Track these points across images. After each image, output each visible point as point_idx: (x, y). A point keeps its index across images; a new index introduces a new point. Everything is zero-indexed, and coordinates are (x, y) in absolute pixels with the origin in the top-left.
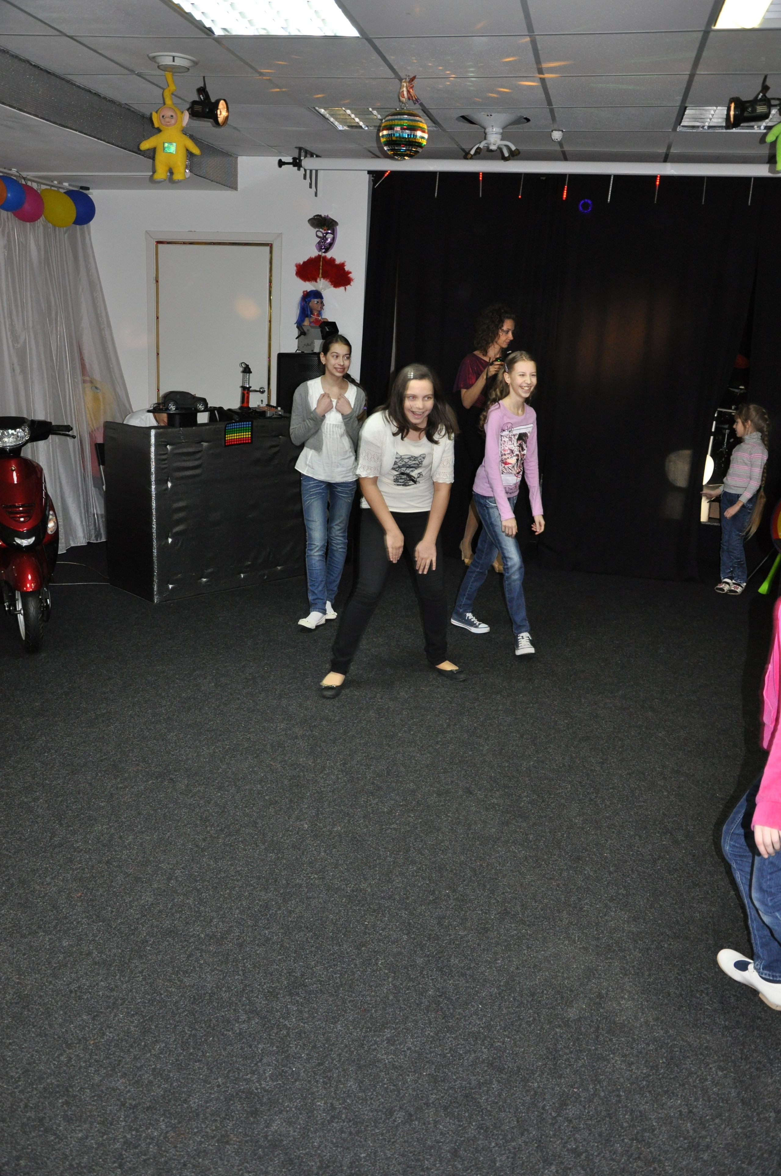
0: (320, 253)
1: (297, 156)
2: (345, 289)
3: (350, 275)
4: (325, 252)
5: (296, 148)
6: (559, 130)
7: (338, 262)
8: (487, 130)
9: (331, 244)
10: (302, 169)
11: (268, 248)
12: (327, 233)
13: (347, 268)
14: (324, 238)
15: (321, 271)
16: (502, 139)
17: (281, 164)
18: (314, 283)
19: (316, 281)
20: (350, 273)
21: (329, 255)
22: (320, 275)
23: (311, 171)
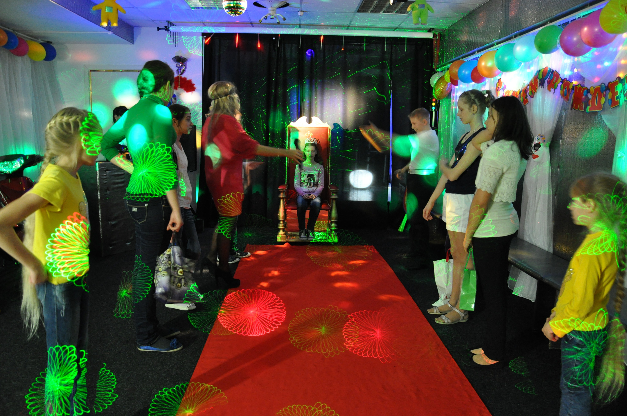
0: (178, 75)
1: (167, 25)
2: (192, 93)
3: (194, 86)
4: (181, 75)
6: (302, 11)
7: (188, 79)
9: (184, 71)
10: (169, 32)
12: (182, 65)
13: (193, 82)
14: (180, 68)
15: (179, 84)
16: (276, 13)
17: (159, 29)
19: (177, 89)
21: (183, 76)
23: (173, 33)
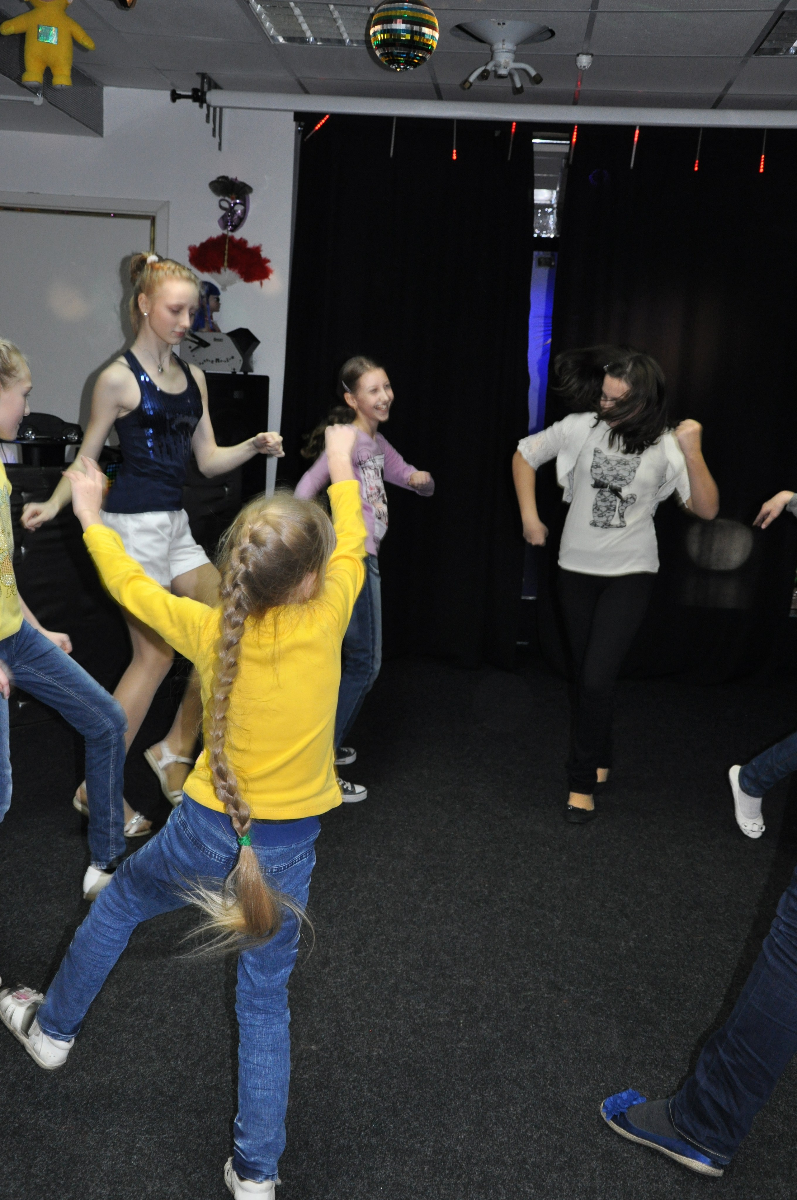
0: (225, 232)
1: (198, 86)
2: (261, 284)
3: (268, 265)
4: (232, 231)
5: (198, 74)
6: (587, 54)
7: (251, 244)
8: (495, 47)
9: (242, 219)
10: (205, 105)
11: (148, 222)
12: (235, 204)
13: (264, 254)
14: (231, 210)
15: (226, 257)
16: (515, 61)
17: (175, 97)
18: (215, 274)
19: (219, 271)
20: (268, 261)
21: (238, 235)
22: (226, 264)
23: (215, 109)
